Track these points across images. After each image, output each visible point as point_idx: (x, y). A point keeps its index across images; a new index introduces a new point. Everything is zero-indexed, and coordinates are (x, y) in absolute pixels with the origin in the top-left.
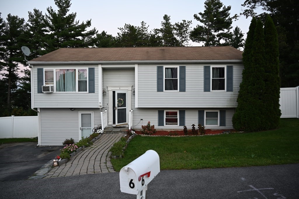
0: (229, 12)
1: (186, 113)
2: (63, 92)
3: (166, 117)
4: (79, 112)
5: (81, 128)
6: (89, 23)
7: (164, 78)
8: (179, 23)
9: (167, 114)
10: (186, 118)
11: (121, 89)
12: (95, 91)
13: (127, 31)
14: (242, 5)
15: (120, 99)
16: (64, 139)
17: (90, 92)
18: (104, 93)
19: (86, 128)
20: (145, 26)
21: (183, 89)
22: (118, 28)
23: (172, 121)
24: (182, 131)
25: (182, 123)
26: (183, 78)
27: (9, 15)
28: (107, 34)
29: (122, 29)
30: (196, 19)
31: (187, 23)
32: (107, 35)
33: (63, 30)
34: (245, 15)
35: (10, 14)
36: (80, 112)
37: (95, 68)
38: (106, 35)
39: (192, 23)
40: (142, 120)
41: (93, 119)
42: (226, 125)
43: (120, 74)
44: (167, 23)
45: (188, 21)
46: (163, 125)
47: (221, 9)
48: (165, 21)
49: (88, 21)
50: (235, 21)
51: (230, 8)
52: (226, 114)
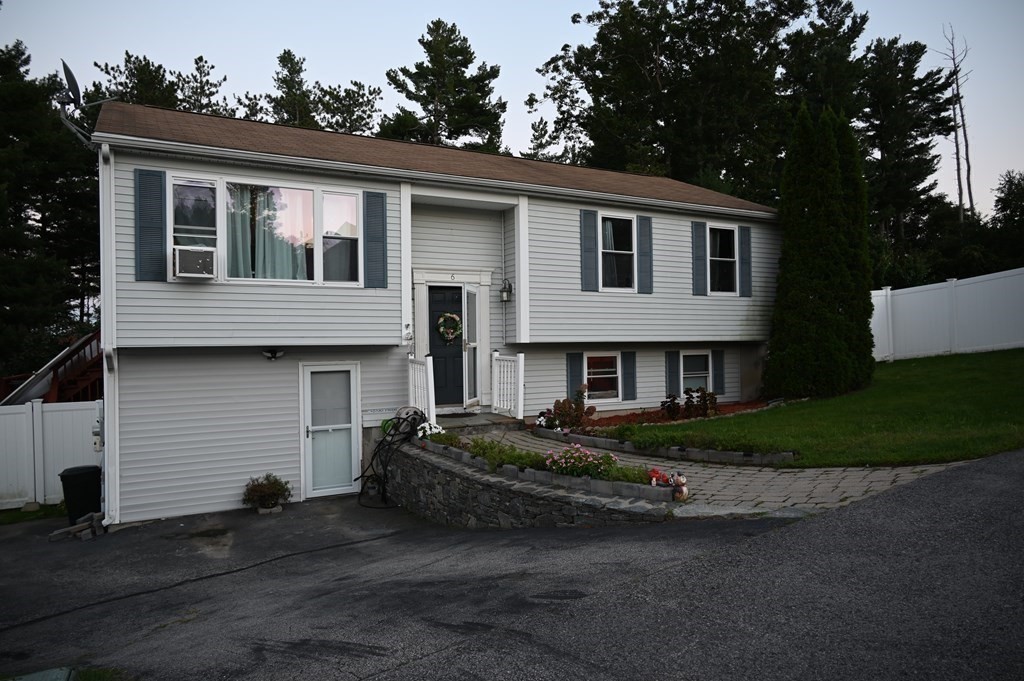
0: (494, 83)
1: (638, 359)
2: (250, 281)
3: (590, 373)
4: (300, 364)
5: (310, 429)
7: (600, 250)
8: (342, 89)
9: (592, 363)
10: (638, 375)
11: (457, 278)
12: (389, 280)
14: (538, 71)
15: (449, 315)
16: (244, 480)
17: (368, 285)
19: (330, 427)
20: (207, 77)
21: (646, 288)
24: (657, 413)
25: (630, 394)
26: (646, 253)
30: (393, 86)
31: (367, 94)
34: (555, 99)
36: (306, 363)
37: (389, 194)
39: (381, 95)
41: (359, 390)
42: (726, 390)
43: (452, 226)
44: (292, 80)
45: (372, 89)
47: (471, 71)
48: (286, 72)
50: (529, 112)
51: (498, 71)
52: (726, 361)
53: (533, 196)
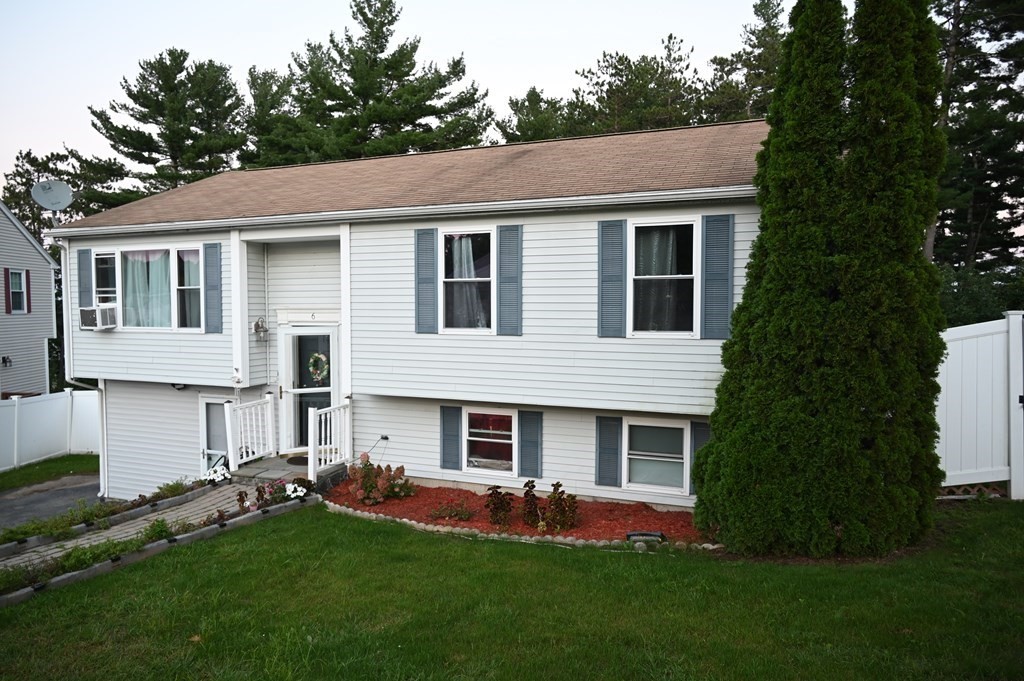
1: (545, 423)
2: (135, 329)
3: (471, 434)
4: (200, 395)
5: (207, 452)
6: (457, 69)
7: (441, 279)
9: (475, 421)
10: (545, 444)
11: (318, 317)
12: (225, 326)
13: (607, 78)
15: (317, 355)
17: (208, 331)
18: (261, 333)
20: (678, 53)
21: (511, 327)
22: (577, 72)
23: (492, 452)
25: (532, 466)
26: (512, 279)
27: (251, 73)
28: (544, 96)
29: (589, 75)
32: (547, 102)
33: (378, 100)
35: (254, 67)
36: (203, 394)
37: (223, 243)
38: (541, 100)
40: (386, 438)
43: (316, 262)
46: (457, 466)
48: (760, 22)
49: (453, 61)
53: (353, 223)
